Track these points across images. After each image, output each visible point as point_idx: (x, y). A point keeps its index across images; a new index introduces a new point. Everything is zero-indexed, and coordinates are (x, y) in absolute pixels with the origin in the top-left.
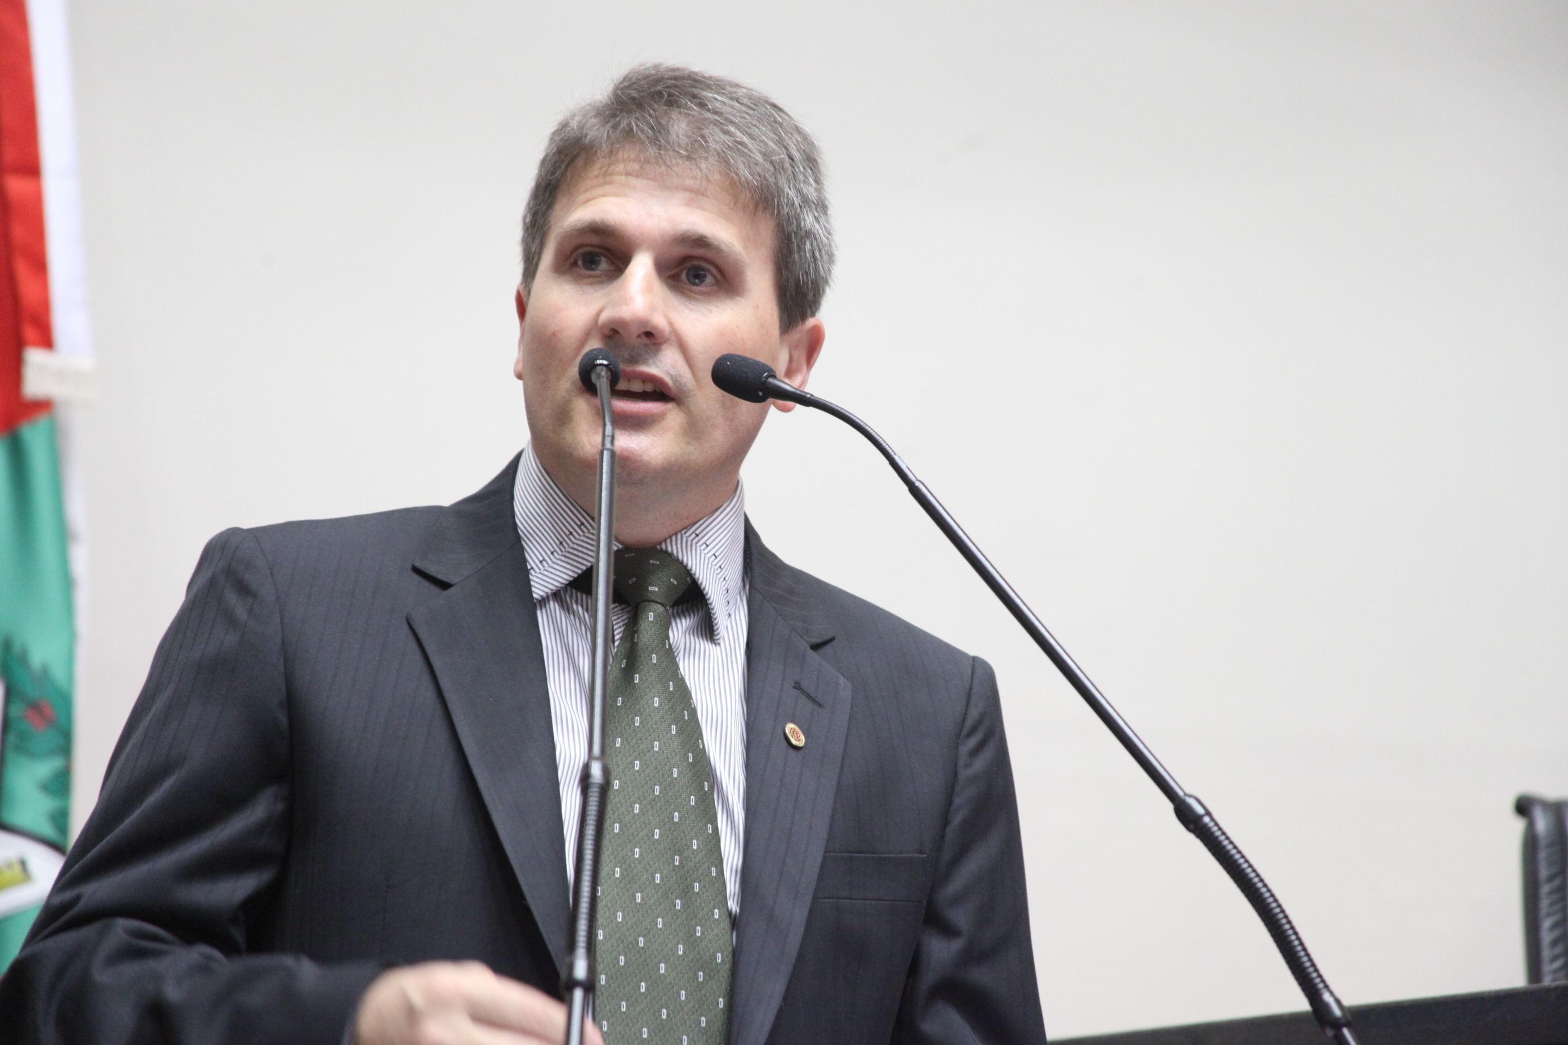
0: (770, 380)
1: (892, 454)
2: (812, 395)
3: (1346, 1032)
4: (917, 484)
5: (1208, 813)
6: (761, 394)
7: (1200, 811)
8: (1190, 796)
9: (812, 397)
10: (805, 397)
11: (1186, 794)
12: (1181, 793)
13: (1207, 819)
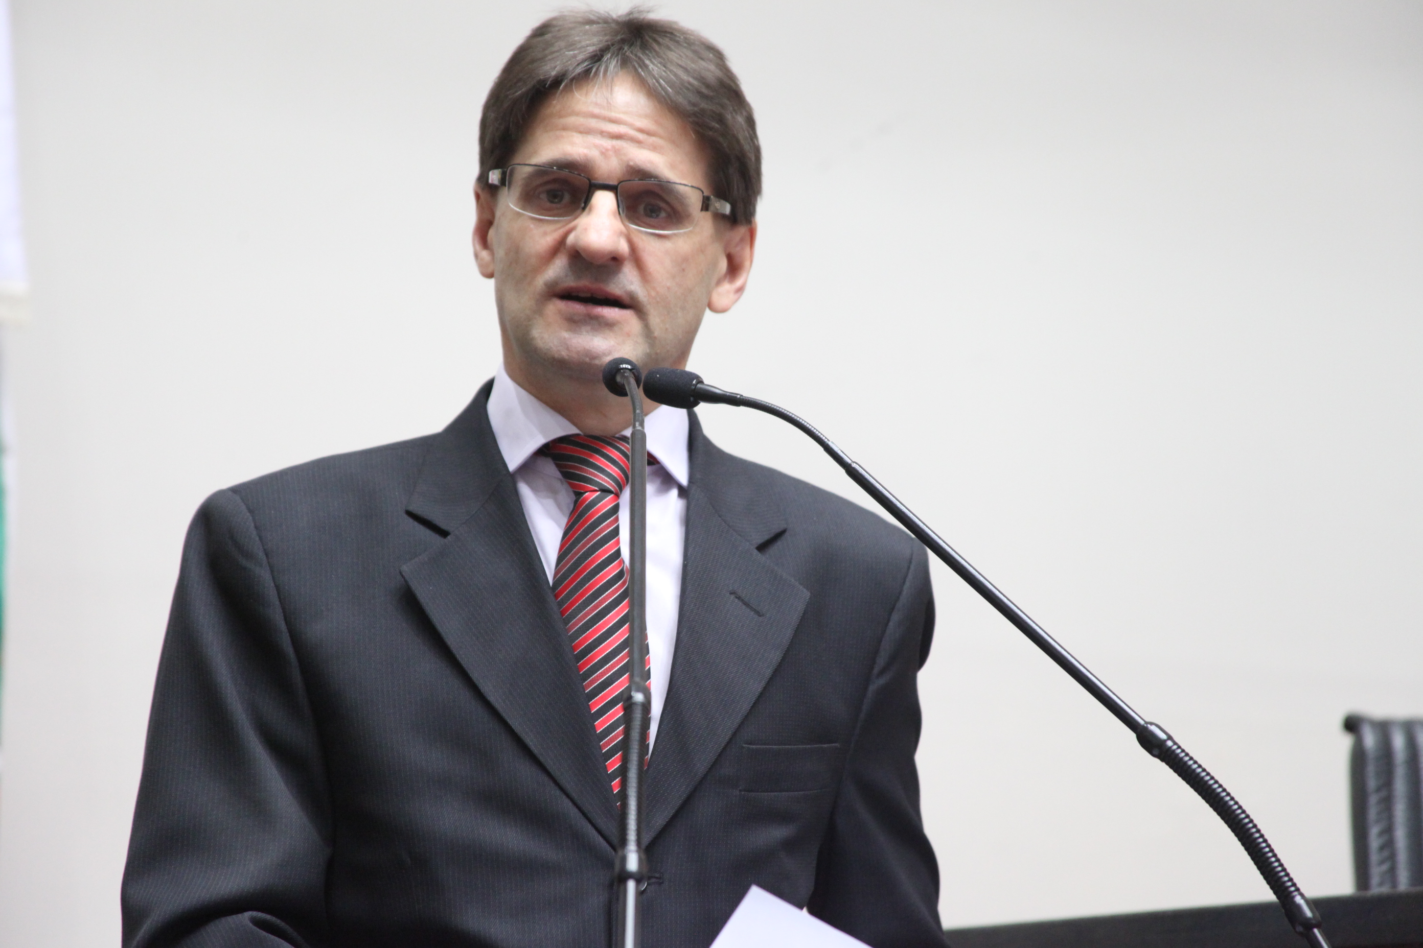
0: (699, 386)
1: (826, 440)
2: (742, 396)
3: (1316, 931)
4: (854, 465)
5: (1170, 738)
6: (692, 399)
7: (1163, 736)
8: (1152, 724)
9: (742, 397)
10: (736, 397)
11: (1147, 723)
12: (1142, 722)
13: (1170, 743)
